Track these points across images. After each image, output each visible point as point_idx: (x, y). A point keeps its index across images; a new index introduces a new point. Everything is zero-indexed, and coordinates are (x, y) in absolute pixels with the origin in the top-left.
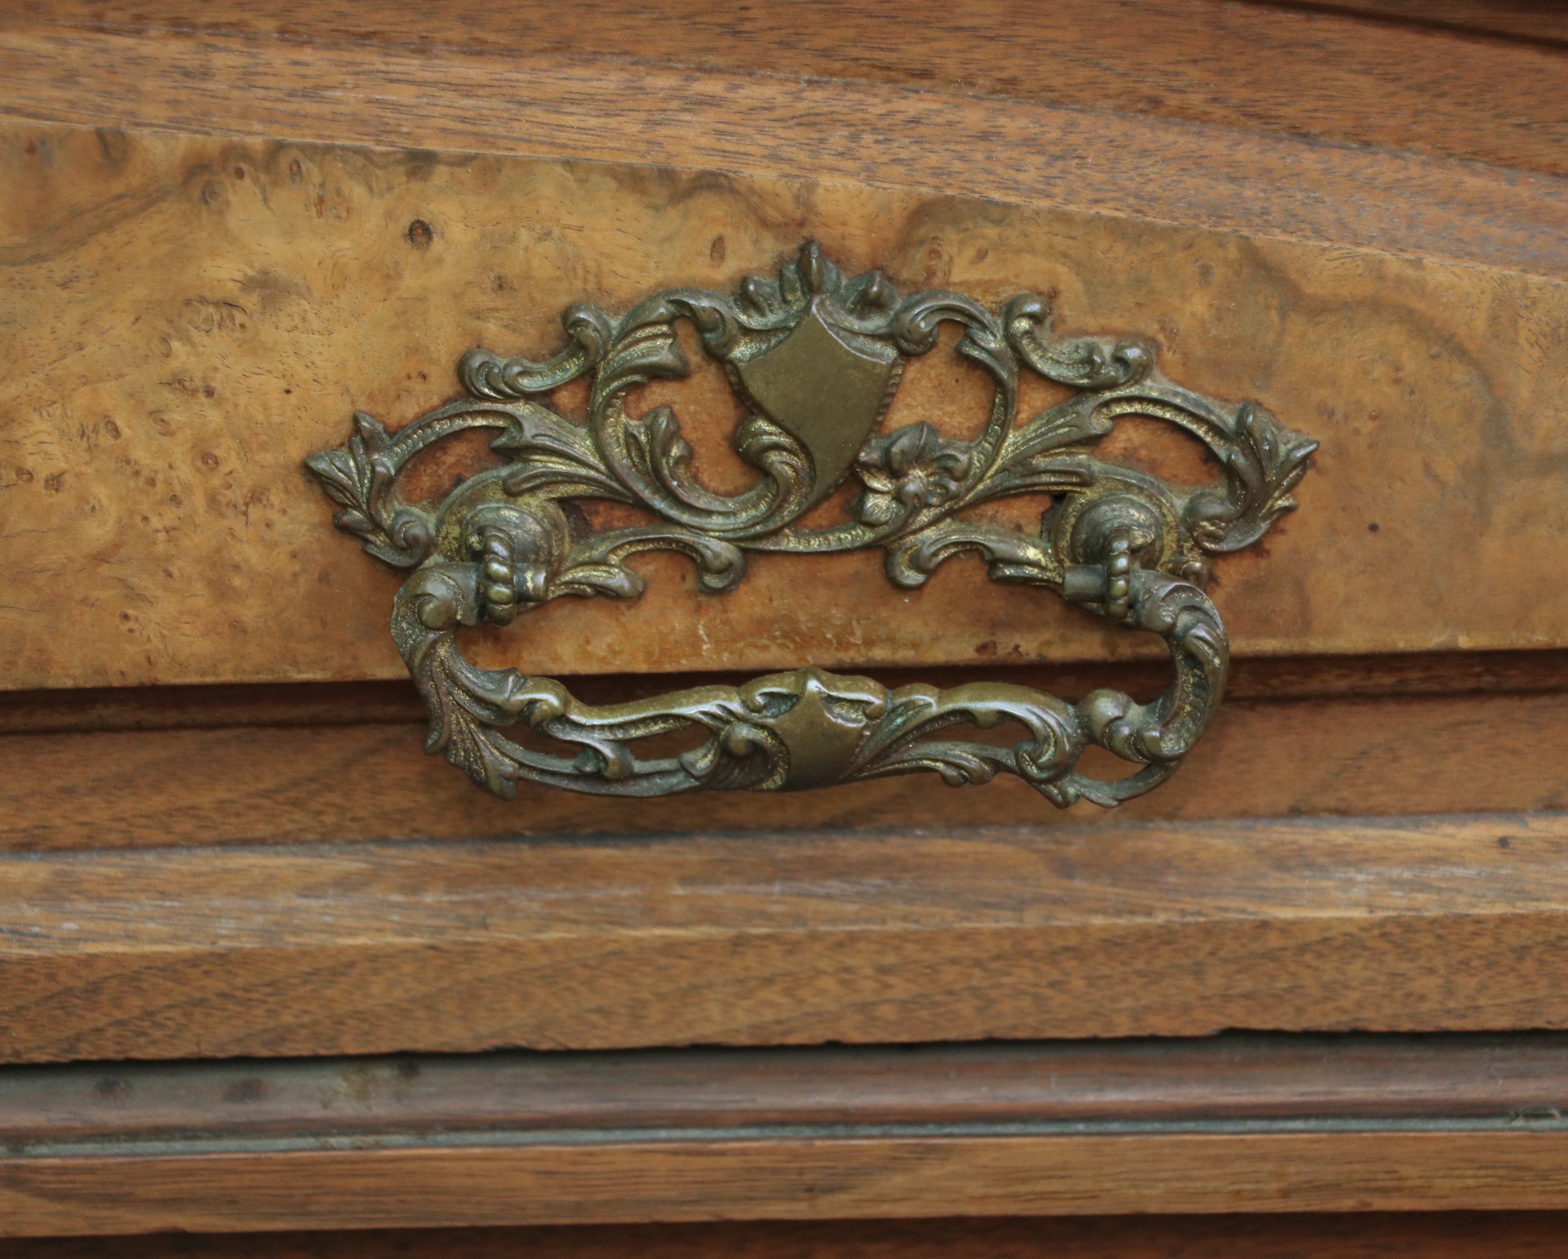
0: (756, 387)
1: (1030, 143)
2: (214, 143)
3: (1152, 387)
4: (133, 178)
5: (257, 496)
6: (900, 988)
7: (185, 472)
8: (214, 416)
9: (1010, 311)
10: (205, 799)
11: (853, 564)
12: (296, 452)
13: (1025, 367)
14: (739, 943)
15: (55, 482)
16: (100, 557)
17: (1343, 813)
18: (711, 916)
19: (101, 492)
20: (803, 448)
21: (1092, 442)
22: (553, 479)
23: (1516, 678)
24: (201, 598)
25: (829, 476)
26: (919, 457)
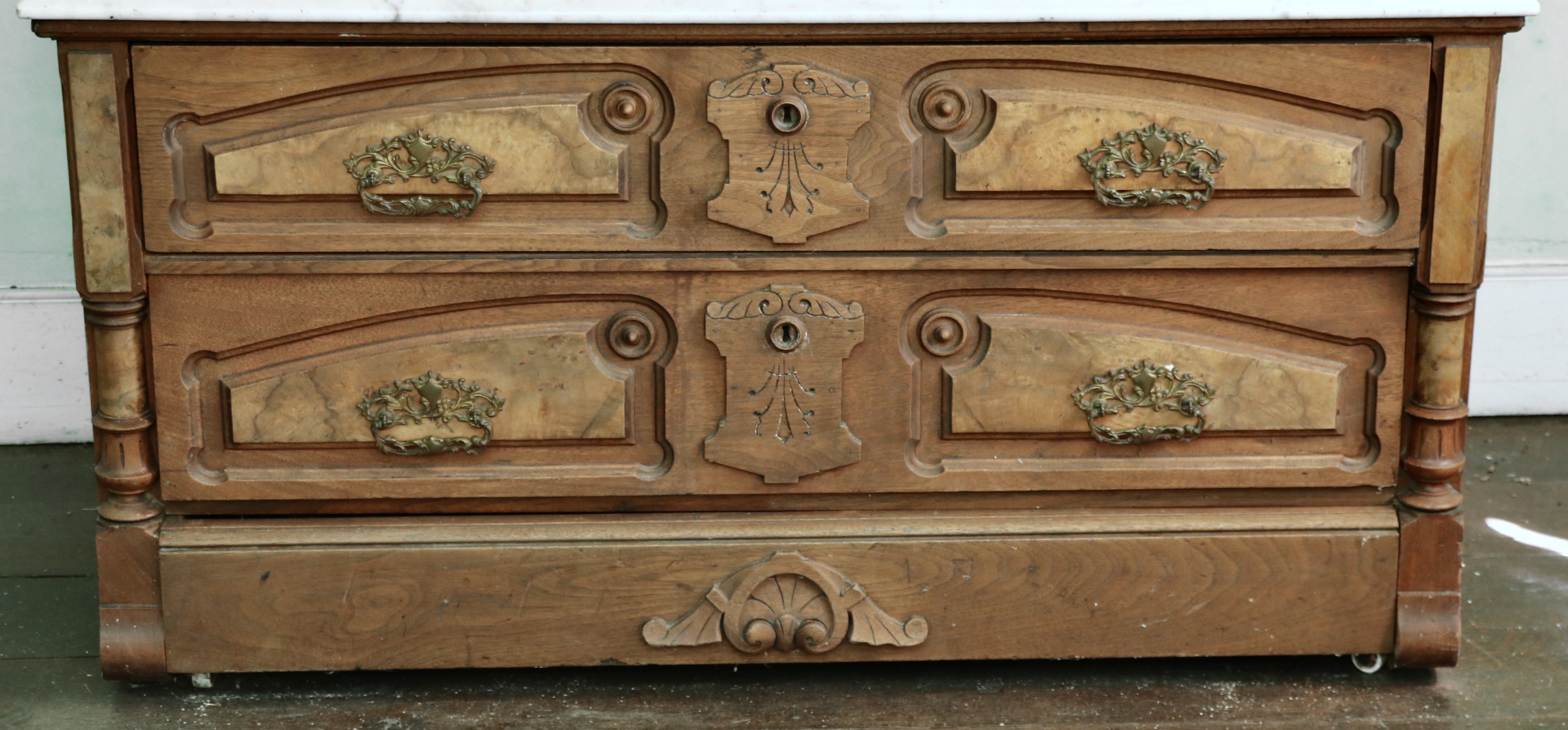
0: (1146, 144)
1: (1187, 109)
2: (1068, 106)
3: (1204, 146)
4: (1056, 111)
5: (1070, 161)
6: (1160, 241)
7: (1060, 157)
8: (1064, 148)
9: (1183, 134)
10: (1057, 210)
11: (1157, 173)
12: (1076, 154)
13: (1185, 142)
14: (1136, 234)
15: (1041, 158)
16: (1046, 170)
17: (1227, 216)
18: (1132, 230)
19: (1048, 160)
20: (1152, 154)
21: (1195, 154)
22: (1114, 158)
23: (1255, 195)
24: (1060, 177)
25: (1156, 158)
26: (1169, 156)
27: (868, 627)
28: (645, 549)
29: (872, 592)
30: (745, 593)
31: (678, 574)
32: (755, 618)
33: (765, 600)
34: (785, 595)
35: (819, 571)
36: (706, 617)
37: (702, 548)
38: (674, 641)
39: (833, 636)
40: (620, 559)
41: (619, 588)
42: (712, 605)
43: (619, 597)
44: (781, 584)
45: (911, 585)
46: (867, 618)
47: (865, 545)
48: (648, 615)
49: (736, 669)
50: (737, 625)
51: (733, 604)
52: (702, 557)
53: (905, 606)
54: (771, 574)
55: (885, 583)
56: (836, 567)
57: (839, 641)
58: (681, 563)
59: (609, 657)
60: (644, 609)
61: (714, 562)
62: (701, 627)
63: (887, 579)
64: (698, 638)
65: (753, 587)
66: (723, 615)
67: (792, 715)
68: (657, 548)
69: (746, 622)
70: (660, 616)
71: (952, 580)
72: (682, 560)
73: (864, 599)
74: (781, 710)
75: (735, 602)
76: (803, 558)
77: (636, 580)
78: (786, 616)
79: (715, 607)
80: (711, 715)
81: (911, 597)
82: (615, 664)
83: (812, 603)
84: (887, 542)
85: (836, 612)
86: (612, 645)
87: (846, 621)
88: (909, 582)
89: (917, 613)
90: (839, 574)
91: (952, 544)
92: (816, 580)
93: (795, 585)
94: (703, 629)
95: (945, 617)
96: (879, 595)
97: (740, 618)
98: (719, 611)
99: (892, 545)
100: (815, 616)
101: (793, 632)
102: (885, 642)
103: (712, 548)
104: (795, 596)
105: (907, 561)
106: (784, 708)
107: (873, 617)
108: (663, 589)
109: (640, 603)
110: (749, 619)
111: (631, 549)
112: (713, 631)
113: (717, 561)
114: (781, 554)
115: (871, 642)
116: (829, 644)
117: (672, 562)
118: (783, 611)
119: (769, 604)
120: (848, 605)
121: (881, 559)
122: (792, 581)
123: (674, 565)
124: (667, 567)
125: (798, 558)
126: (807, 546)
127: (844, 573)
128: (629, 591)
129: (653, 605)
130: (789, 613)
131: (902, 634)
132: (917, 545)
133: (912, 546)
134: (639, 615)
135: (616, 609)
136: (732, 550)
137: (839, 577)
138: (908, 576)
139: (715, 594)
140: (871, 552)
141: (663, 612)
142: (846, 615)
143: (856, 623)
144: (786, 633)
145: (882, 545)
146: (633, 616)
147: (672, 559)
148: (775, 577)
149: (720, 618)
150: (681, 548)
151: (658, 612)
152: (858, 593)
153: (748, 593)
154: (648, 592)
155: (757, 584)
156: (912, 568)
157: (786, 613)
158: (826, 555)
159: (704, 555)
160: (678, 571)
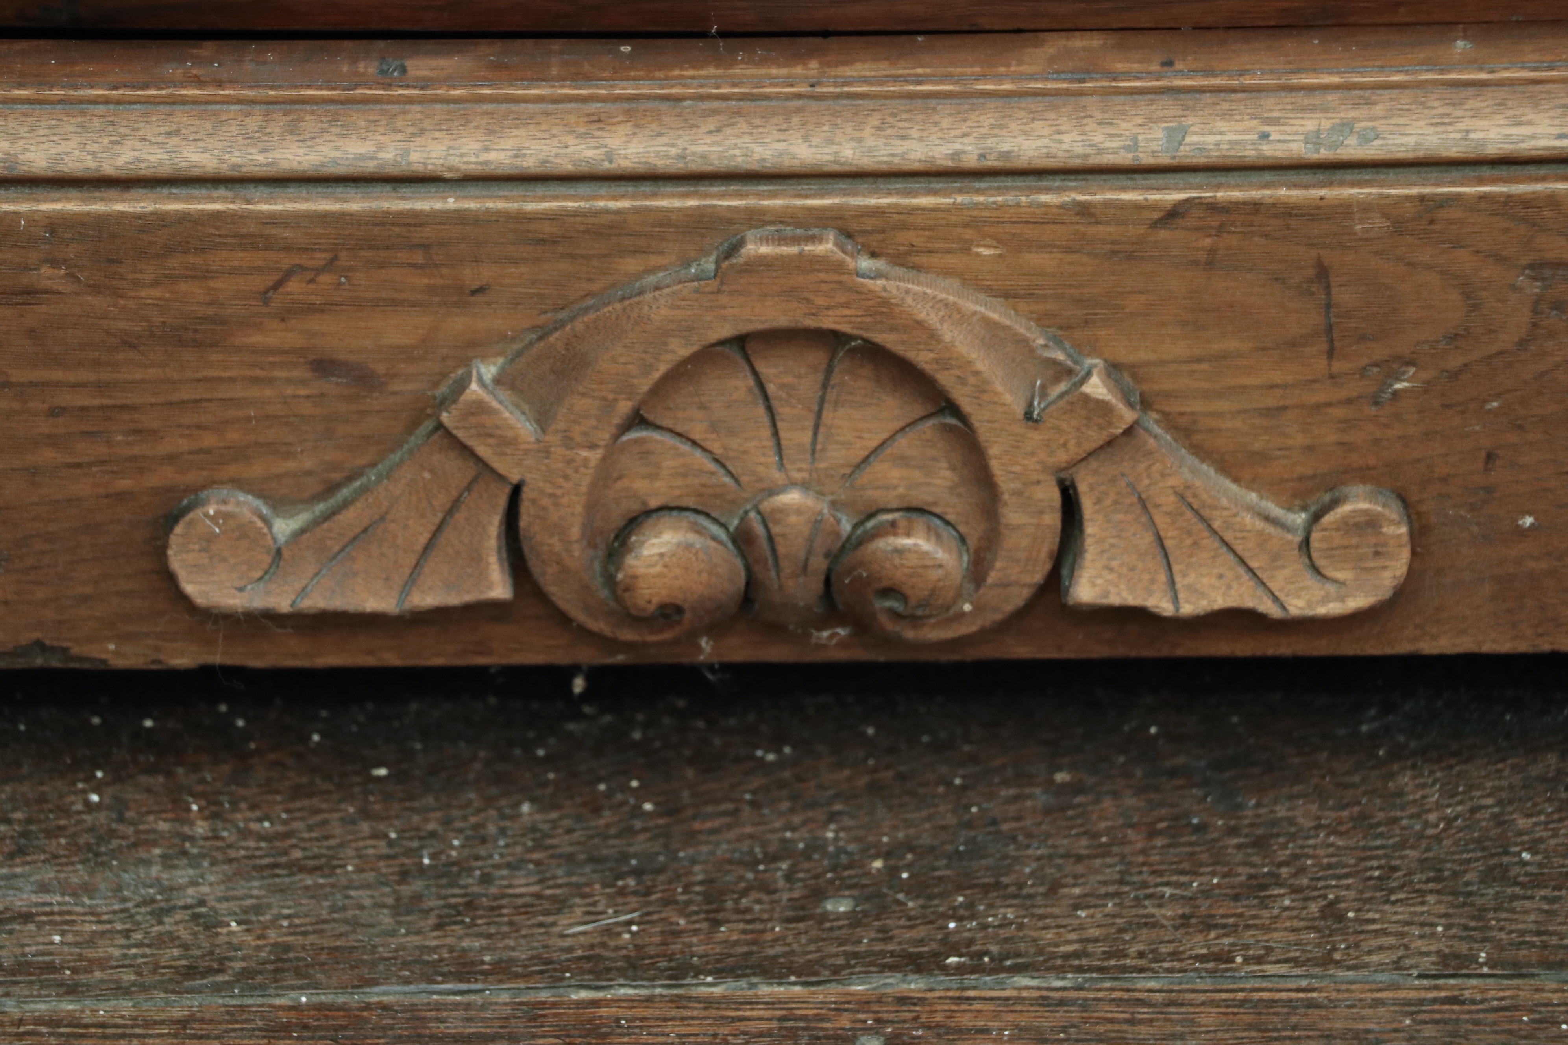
27: (1146, 540)
28: (162, 220)
29: (1169, 395)
30: (609, 405)
31: (314, 323)
32: (653, 503)
33: (698, 431)
34: (783, 410)
35: (931, 317)
36: (442, 500)
37: (416, 220)
38: (303, 592)
39: (992, 577)
40: (54, 263)
41: (58, 375)
42: (466, 451)
43: (55, 412)
44: (766, 369)
45: (1338, 366)
46: (1143, 503)
47: (1137, 207)
48: (193, 477)
49: (579, 685)
50: (575, 532)
51: (559, 451)
52: (419, 257)
53: (1309, 449)
54: (726, 331)
55: (1223, 356)
56: (1007, 295)
57: (1019, 597)
58: (326, 279)
59: (26, 638)
60: (172, 458)
61: (470, 276)
62: (424, 539)
63: (1233, 345)
64: (412, 581)
65: (644, 385)
66: (517, 491)
67: (818, 894)
68: (216, 216)
69: (617, 520)
70: (238, 483)
71: (1523, 344)
72: (330, 266)
73: (1129, 432)
74: (772, 858)
75: (568, 442)
76: (865, 263)
77: (129, 342)
78: (792, 497)
79: (479, 460)
80: (471, 882)
81: (1338, 412)
82: (55, 663)
83: (902, 442)
84: (1237, 195)
85: (1006, 484)
86: (40, 594)
87: (1053, 519)
88: (1331, 354)
89: (1363, 474)
90: (1022, 327)
91: (1526, 202)
92: (923, 359)
93: (829, 371)
94: (428, 547)
95: (1489, 490)
96: (1197, 406)
97: (592, 505)
98: (501, 478)
99: (1256, 206)
100: (920, 497)
101: (819, 564)
102: (1220, 602)
103: (460, 218)
104: (828, 417)
105: (1323, 273)
106: (786, 850)
107: (1169, 501)
108: (255, 380)
109: (154, 432)
110: (635, 506)
111: (101, 221)
112: (476, 558)
113: (486, 273)
114: (765, 250)
115: (1164, 606)
116: (979, 609)
117: (288, 274)
118: (778, 476)
119: (716, 448)
120: (1062, 457)
121: (1210, 263)
122: (817, 357)
123: (293, 286)
124: (264, 296)
125: (839, 267)
126: (877, 212)
127: (1042, 320)
128: (101, 387)
129: (209, 440)
130: (805, 486)
131: (1295, 565)
132: (1366, 208)
133: (1345, 209)
134: (152, 480)
135: (48, 455)
136: (547, 228)
137: (1022, 342)
138: (1329, 330)
139: (479, 408)
140: (1163, 234)
141: (257, 470)
142: (1054, 496)
143: (1093, 525)
144: (787, 568)
145: (1213, 207)
146: (124, 484)
147: (287, 261)
148: (741, 342)
149: (502, 501)
150: (324, 218)
151: (233, 470)
152: (1102, 408)
153: (625, 407)
154: (185, 394)
155: (663, 368)
156: (1344, 297)
157: (793, 484)
158: (965, 248)
159: (425, 247)
160: (311, 309)
